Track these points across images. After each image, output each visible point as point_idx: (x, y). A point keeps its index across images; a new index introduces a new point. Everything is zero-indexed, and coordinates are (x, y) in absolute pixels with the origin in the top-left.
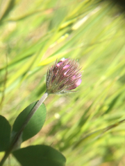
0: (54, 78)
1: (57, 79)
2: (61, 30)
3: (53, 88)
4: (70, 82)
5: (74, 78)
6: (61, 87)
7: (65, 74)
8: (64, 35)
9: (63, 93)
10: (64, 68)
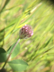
0: (22, 33)
1: (23, 33)
2: (25, 13)
3: (22, 37)
4: (28, 34)
5: (30, 32)
6: (25, 36)
7: (26, 31)
8: (27, 15)
9: (26, 38)
10: (26, 28)
